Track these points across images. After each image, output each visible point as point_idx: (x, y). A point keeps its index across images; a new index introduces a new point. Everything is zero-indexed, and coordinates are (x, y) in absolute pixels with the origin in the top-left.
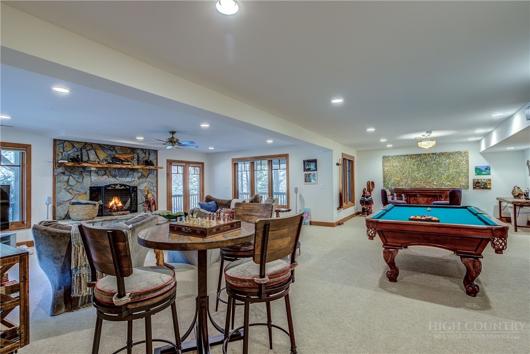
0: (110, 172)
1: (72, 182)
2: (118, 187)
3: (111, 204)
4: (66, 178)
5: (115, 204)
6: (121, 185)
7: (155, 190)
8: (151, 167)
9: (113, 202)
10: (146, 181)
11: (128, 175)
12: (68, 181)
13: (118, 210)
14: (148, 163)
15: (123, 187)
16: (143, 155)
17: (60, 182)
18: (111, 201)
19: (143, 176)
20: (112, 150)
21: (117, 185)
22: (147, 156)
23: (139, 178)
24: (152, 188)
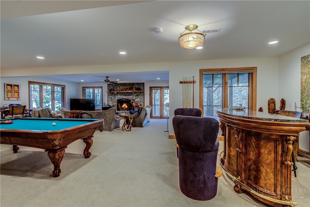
0: (124, 94)
1: (112, 98)
2: (124, 100)
3: (123, 106)
4: (111, 96)
5: (125, 106)
6: (125, 99)
7: (143, 102)
8: (141, 91)
9: (124, 105)
10: (139, 97)
11: (131, 95)
12: (111, 98)
13: (125, 109)
14: (139, 89)
15: (126, 100)
16: (137, 86)
17: (109, 98)
18: (123, 105)
19: (137, 95)
20: (125, 85)
21: (124, 99)
22: (139, 86)
23: (136, 96)
24: (142, 101)
